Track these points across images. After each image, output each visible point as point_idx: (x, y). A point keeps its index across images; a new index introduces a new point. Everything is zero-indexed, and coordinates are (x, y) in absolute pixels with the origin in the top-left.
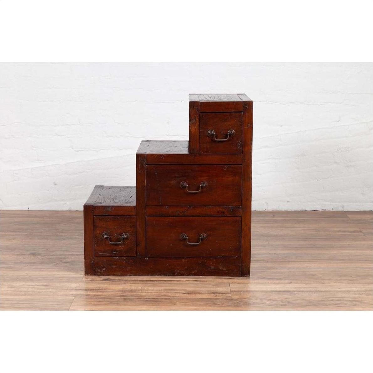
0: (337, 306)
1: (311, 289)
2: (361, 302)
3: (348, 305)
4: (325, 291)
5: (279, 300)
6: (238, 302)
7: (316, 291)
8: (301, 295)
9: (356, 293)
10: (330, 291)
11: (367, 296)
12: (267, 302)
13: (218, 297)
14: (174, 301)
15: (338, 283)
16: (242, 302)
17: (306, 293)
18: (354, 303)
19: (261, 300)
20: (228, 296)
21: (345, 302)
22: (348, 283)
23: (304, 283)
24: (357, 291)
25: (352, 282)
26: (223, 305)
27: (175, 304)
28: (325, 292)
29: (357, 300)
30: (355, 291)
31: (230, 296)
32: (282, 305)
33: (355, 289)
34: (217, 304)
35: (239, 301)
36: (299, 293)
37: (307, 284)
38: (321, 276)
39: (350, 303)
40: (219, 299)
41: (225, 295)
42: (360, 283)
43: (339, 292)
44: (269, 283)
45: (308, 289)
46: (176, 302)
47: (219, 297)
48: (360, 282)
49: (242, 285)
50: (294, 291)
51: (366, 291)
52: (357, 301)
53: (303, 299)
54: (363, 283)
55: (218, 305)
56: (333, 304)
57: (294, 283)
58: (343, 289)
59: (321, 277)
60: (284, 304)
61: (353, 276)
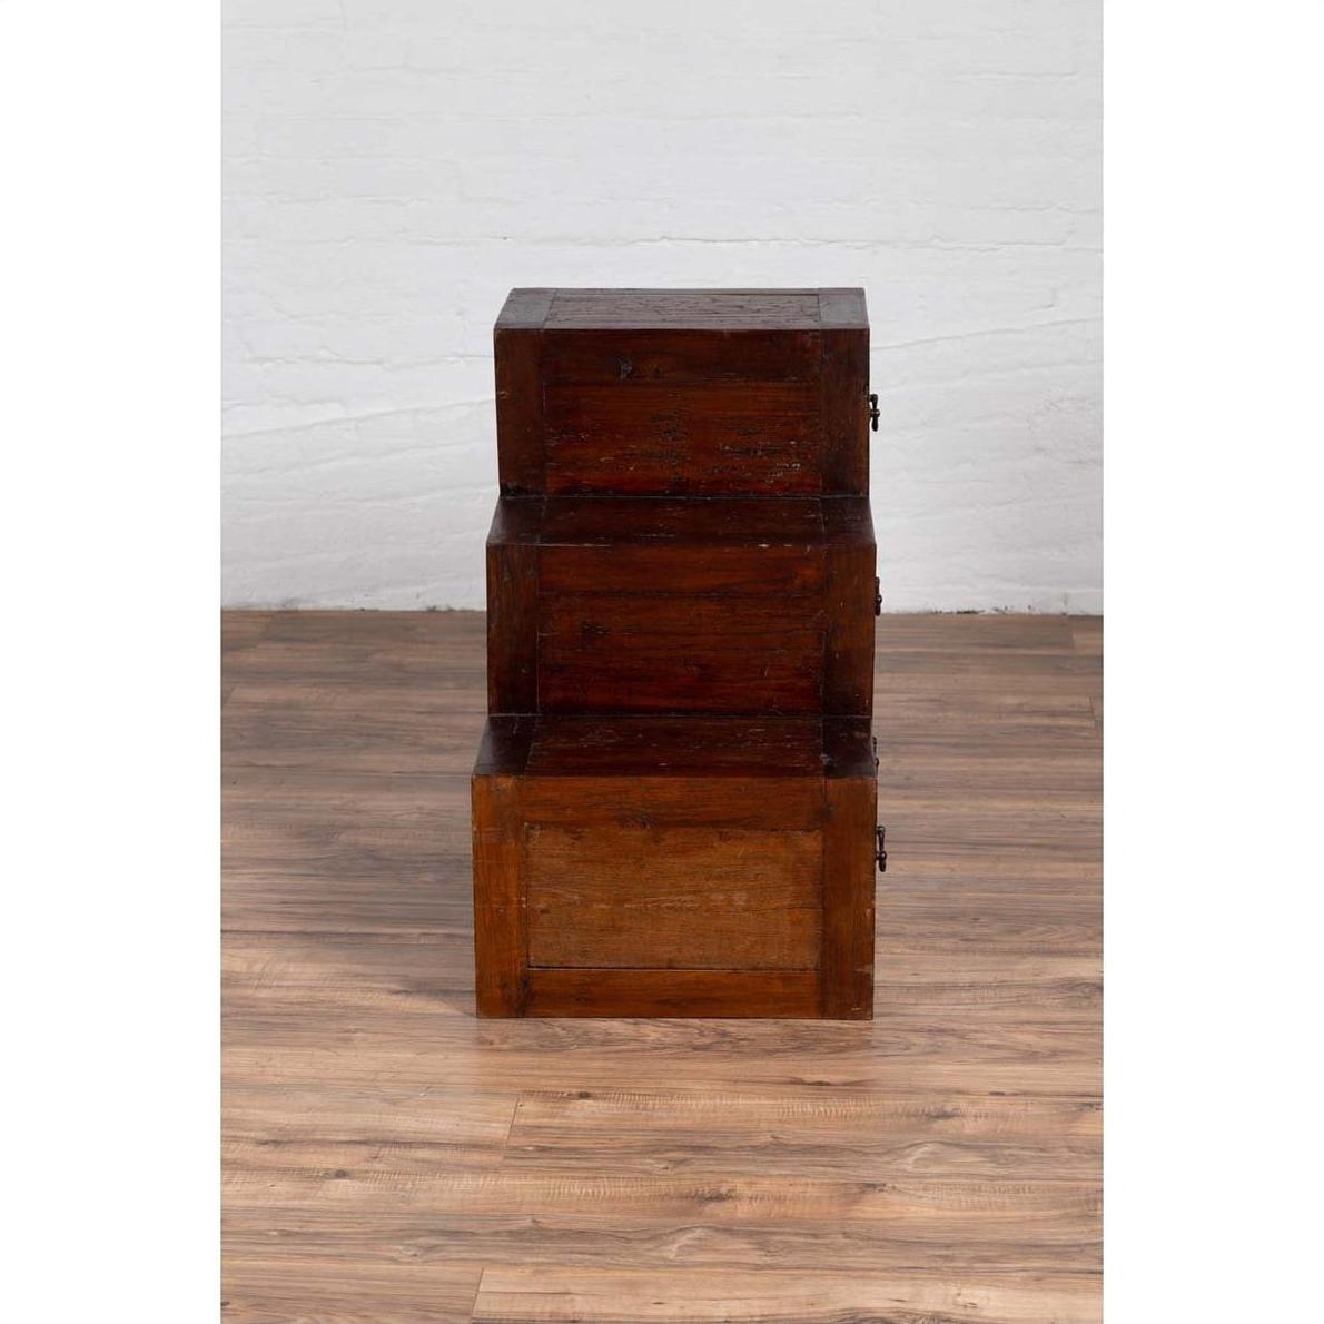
2: (961, 1035)
3: (914, 1050)
6: (555, 1035)
11: (996, 1009)
14: (351, 1027)
18: (939, 1039)
21: (913, 1038)
22: (955, 952)
26: (505, 1046)
27: (347, 1040)
29: (955, 1026)
32: (696, 1048)
39: (922, 1040)
42: (994, 952)
46: (356, 1031)
48: (998, 946)
51: (1001, 985)
52: (952, 1032)
60: (706, 1041)
61: (984, 920)
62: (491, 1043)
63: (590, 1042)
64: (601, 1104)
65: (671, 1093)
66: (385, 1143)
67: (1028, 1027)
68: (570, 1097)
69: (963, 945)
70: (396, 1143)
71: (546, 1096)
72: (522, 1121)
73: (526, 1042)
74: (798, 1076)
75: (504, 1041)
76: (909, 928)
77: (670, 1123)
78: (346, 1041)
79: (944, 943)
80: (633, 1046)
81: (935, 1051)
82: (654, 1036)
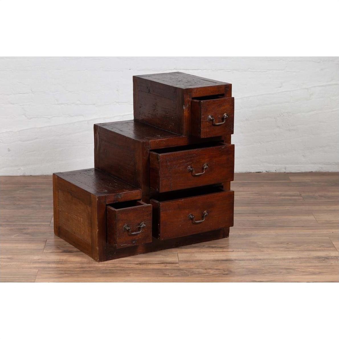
0: (273, 274)
1: (251, 258)
2: (294, 269)
3: (282, 273)
4: (264, 259)
5: (222, 269)
6: (185, 272)
7: (255, 260)
8: (242, 263)
9: (291, 260)
10: (267, 259)
11: (300, 263)
13: (167, 268)
14: (128, 272)
15: (276, 250)
16: (188, 272)
17: (246, 261)
18: (288, 270)
19: (206, 269)
20: (177, 266)
21: (281, 271)
22: (285, 251)
23: (245, 252)
24: (292, 259)
25: (288, 249)
26: (172, 275)
28: (263, 260)
29: (291, 267)
30: (290, 259)
31: (178, 266)
32: (224, 275)
33: (290, 257)
34: (166, 275)
35: (187, 271)
36: (240, 261)
37: (247, 252)
38: (260, 243)
39: (284, 271)
40: (169, 269)
41: (173, 265)
42: (295, 251)
43: (276, 259)
44: (213, 252)
45: (248, 258)
46: (130, 273)
47: (169, 267)
48: (296, 249)
49: (188, 255)
50: (235, 260)
51: (300, 258)
52: (291, 269)
53: (243, 268)
54: (298, 251)
55: (168, 276)
56: (269, 272)
57: (236, 251)
58: (279, 257)
59: (260, 245)
60: (226, 273)
61: (290, 243)
63: (195, 274)
67: (311, 267)
69: (286, 249)
74: (254, 280)
76: (271, 246)
79: (281, 249)
81: (289, 273)
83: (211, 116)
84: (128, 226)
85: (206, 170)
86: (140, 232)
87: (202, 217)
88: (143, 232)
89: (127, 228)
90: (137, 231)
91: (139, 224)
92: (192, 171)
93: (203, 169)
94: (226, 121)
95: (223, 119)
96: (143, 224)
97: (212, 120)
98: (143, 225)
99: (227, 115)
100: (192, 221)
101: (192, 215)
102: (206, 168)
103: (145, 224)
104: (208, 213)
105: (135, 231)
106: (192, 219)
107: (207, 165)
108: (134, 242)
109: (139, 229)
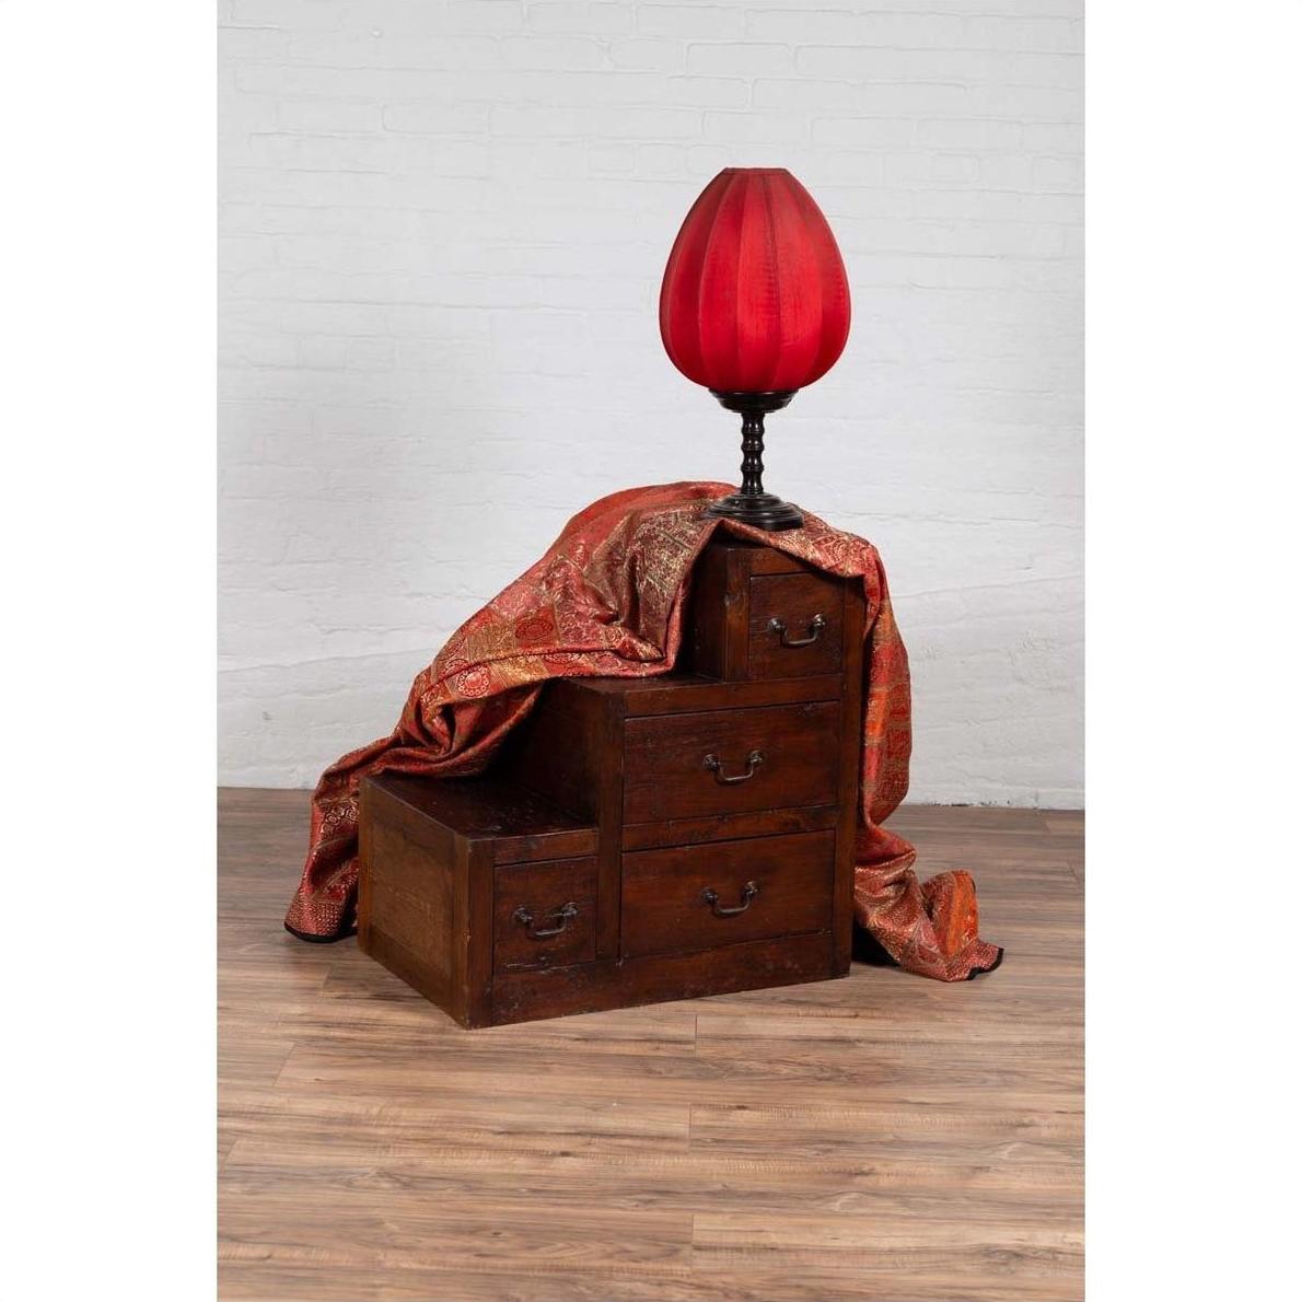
1: (904, 1036)
2: (1023, 1075)
3: (990, 1083)
4: (941, 1043)
5: (818, 1064)
6: (708, 1068)
7: (915, 1043)
8: (877, 1051)
9: (1018, 1049)
10: (951, 1043)
11: (1045, 1059)
12: (784, 1070)
13: (660, 1053)
14: (547, 1061)
15: (980, 1020)
16: (719, 1067)
17: (888, 1046)
18: (1007, 1077)
19: (770, 1062)
20: (688, 1050)
21: (988, 1076)
22: (1005, 1022)
23: (890, 1019)
24: (1023, 1044)
25: (1014, 1019)
26: (671, 1075)
27: (547, 1070)
28: (938, 1044)
29: (1016, 1069)
30: (1016, 1045)
31: (692, 1051)
32: (820, 1079)
33: (1017, 1039)
34: (654, 1072)
35: (714, 1065)
36: (871, 1045)
37: (896, 1020)
38: (938, 998)
39: (994, 1077)
40: (663, 1057)
41: (678, 1046)
42: (1035, 1023)
43: (976, 1045)
44: (798, 1016)
45: (896, 1036)
46: (552, 1063)
47: (666, 1051)
48: (1037, 1019)
49: (726, 1020)
50: (859, 1040)
51: (1046, 1044)
52: (1015, 1073)
53: (878, 1064)
54: (1044, 1023)
55: (658, 1075)
56: (952, 1080)
57: (864, 1017)
58: (987, 1039)
59: (938, 1002)
60: (827, 1075)
61: (1021, 1002)
62: (660, 1073)
63: (736, 1074)
64: (757, 1113)
65: (809, 1107)
66: (594, 1135)
67: (1075, 1071)
68: (730, 1108)
69: (1009, 1018)
70: (601, 1135)
71: (712, 1107)
72: (697, 1123)
73: (690, 1073)
74: (905, 1098)
75: (671, 1071)
77: (813, 1126)
78: (545, 1069)
79: (994, 1017)
80: (770, 1077)
81: (1007, 1085)
82: (786, 1071)
83: (778, 621)
84: (526, 912)
85: (757, 769)
86: (562, 930)
87: (743, 900)
88: (568, 932)
89: (525, 918)
90: (554, 929)
91: (559, 909)
92: (716, 770)
93: (748, 764)
94: (821, 635)
95: (811, 629)
96: (571, 909)
97: (781, 632)
98: (571, 911)
99: (823, 619)
100: (713, 907)
101: (713, 893)
102: (756, 764)
103: (575, 907)
104: (758, 887)
105: (548, 928)
106: (712, 903)
107: (760, 755)
108: (543, 958)
109: (559, 922)
